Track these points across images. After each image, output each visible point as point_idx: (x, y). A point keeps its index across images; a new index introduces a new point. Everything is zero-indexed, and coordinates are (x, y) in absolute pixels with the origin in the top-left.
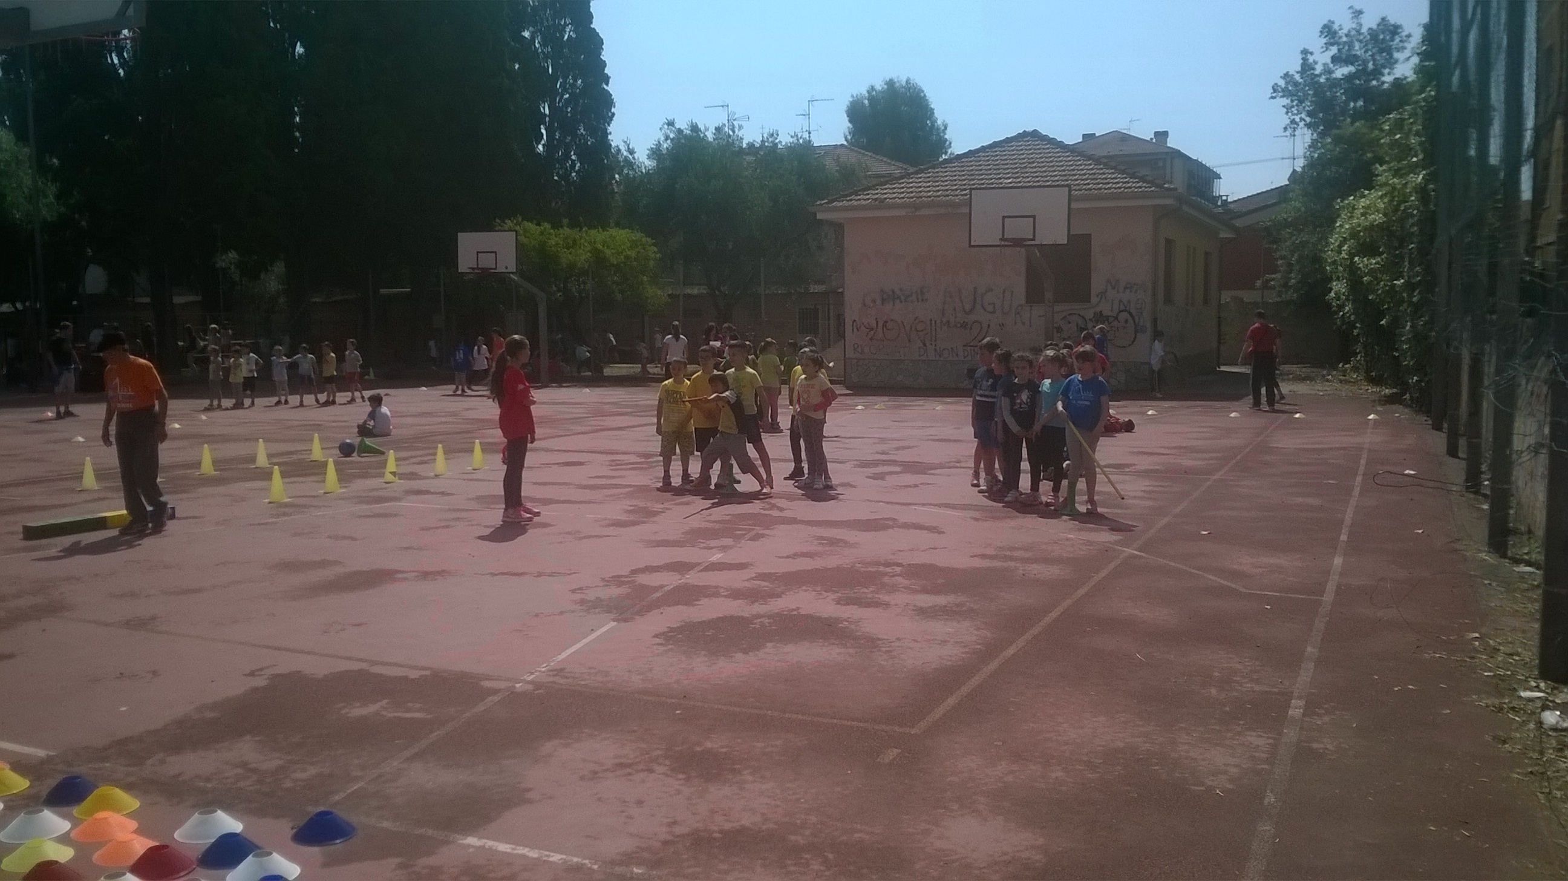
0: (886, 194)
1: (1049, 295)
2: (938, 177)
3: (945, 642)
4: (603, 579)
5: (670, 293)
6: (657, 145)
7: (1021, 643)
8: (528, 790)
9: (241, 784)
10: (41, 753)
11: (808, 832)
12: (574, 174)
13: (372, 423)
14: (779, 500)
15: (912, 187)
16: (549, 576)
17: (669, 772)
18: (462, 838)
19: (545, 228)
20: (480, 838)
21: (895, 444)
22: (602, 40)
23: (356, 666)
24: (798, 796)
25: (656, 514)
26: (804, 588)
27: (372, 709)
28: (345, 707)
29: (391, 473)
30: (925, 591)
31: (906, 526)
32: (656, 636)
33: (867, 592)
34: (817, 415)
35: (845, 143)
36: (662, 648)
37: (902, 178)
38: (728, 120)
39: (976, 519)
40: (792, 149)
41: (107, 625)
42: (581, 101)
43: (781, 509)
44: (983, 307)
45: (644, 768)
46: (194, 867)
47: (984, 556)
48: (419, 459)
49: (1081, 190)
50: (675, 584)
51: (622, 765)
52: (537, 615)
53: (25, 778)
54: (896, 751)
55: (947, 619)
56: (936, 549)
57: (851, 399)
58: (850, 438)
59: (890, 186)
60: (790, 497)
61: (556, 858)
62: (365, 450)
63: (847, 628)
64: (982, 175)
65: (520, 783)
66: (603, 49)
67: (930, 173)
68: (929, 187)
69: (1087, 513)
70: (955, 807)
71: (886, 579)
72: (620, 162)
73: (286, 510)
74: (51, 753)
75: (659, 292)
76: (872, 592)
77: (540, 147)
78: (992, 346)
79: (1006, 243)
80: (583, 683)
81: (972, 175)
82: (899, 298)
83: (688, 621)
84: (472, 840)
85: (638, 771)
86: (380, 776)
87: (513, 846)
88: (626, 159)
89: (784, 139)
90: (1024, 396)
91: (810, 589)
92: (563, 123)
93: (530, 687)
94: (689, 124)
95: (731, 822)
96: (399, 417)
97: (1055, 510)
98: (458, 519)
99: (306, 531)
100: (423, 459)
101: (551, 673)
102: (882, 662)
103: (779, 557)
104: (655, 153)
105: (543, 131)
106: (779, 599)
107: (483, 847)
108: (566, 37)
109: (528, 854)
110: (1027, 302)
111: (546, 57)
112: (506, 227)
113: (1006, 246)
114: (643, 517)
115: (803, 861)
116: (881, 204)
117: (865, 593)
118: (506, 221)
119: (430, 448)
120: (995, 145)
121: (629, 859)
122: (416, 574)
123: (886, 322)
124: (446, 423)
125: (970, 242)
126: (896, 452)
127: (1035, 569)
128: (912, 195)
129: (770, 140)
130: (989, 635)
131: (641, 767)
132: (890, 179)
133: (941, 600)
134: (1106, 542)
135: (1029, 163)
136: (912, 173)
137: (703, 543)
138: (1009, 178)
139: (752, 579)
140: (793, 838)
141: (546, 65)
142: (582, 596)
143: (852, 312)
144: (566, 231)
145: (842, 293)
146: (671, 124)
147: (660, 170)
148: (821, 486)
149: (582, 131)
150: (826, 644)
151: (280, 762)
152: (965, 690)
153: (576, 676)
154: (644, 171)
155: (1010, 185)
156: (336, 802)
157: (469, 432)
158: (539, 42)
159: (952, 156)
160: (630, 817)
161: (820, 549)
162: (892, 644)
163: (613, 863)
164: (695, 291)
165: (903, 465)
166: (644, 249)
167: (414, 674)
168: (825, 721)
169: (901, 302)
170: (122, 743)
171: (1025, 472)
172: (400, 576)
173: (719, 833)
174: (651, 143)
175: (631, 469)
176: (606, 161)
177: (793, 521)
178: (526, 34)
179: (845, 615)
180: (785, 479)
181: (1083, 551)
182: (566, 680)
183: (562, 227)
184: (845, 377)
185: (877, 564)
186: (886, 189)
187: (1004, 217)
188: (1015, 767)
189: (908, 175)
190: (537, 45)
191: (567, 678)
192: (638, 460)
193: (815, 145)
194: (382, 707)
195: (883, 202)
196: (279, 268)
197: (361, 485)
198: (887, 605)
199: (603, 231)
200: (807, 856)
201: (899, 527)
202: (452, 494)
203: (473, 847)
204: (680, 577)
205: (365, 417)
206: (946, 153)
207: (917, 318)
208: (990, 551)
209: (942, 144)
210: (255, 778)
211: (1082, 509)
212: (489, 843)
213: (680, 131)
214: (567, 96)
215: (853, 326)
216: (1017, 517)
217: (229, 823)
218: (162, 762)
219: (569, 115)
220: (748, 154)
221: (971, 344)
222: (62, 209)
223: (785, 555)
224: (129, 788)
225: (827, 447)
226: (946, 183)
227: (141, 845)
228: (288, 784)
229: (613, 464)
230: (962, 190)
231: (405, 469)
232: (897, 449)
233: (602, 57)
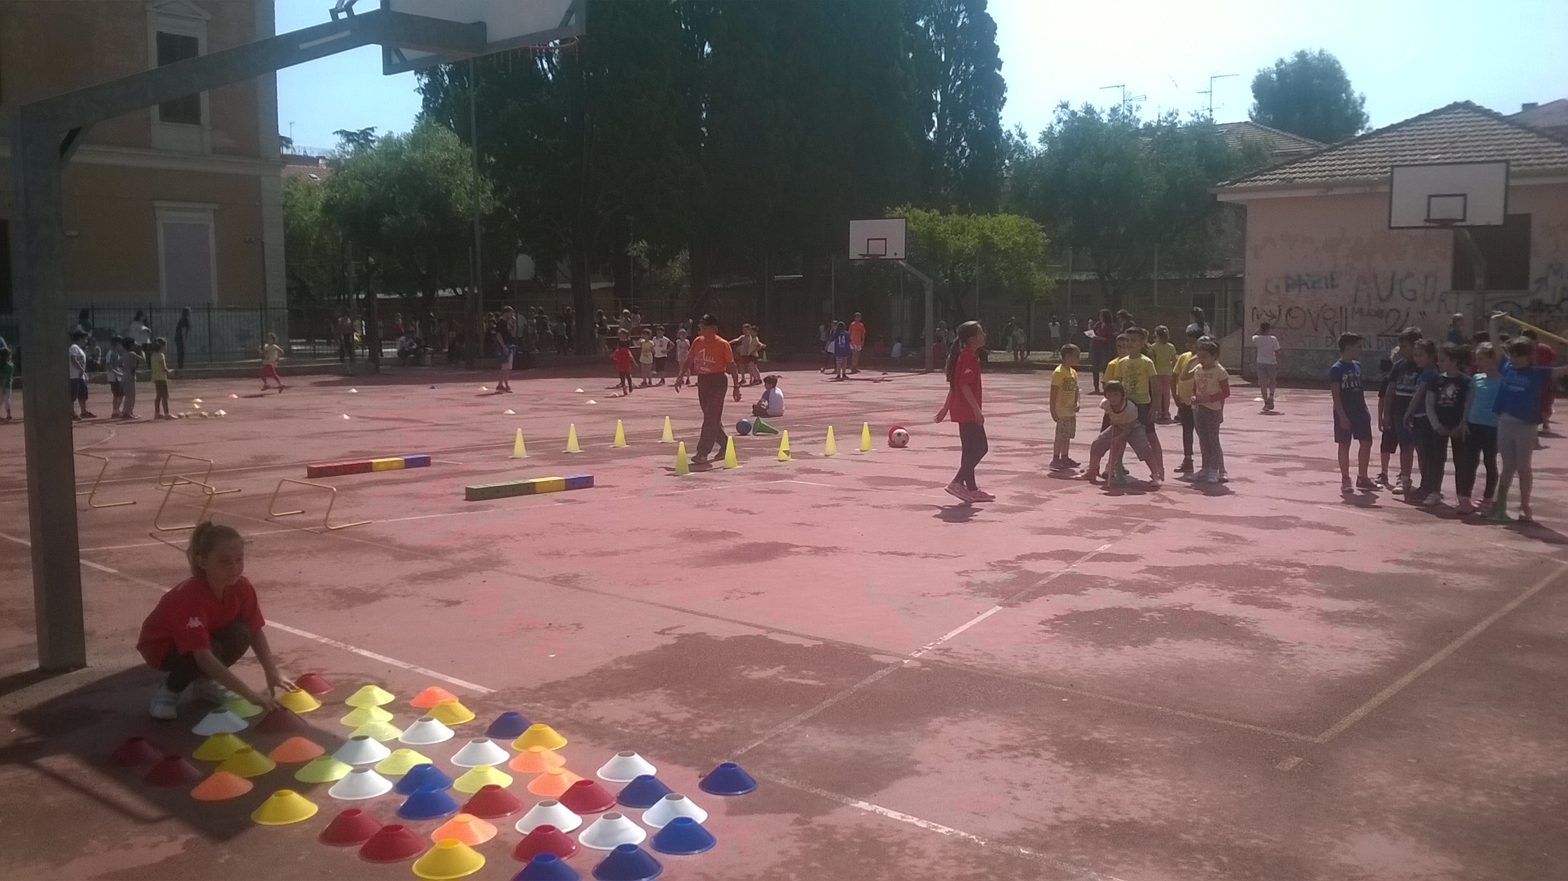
0: (1295, 173)
1: (1479, 281)
2: (1355, 153)
3: (1353, 650)
4: (989, 564)
5: (1058, 278)
6: (1049, 128)
7: (1440, 656)
8: (917, 762)
9: (655, 732)
10: (484, 690)
11: (1200, 833)
12: (963, 161)
13: (766, 403)
14: (1169, 492)
15: (1324, 166)
16: (936, 557)
17: (1055, 759)
18: (854, 801)
19: (934, 215)
20: (871, 804)
21: (1299, 439)
22: (996, 24)
23: (754, 632)
24: (1190, 796)
25: (1041, 501)
26: (1197, 584)
27: (769, 673)
28: (745, 669)
29: (784, 451)
30: (1330, 594)
31: (1310, 525)
32: (1042, 623)
33: (1267, 592)
34: (1214, 406)
35: (1250, 120)
36: (1048, 635)
37: (1313, 155)
38: (1124, 101)
39: (1390, 522)
40: (1192, 128)
41: (537, 580)
42: (973, 87)
43: (1172, 502)
44: (1401, 293)
45: (1031, 752)
46: (615, 802)
47: (1398, 562)
48: (810, 439)
49: (1520, 165)
50: (1062, 572)
51: (1007, 748)
52: (924, 595)
53: (472, 711)
54: (1297, 759)
55: (1355, 626)
56: (1344, 551)
57: (1248, 391)
58: (1247, 431)
59: (1300, 165)
60: (1180, 490)
61: (944, 830)
62: (761, 429)
63: (1243, 628)
64: (1405, 150)
65: (909, 755)
66: (996, 34)
67: (1345, 150)
68: (1344, 165)
69: (1519, 521)
70: (1362, 822)
71: (1287, 580)
72: (1011, 146)
73: (689, 483)
74: (493, 691)
75: (1046, 278)
76: (1272, 593)
77: (931, 135)
78: (1413, 337)
79: (1432, 225)
80: (969, 664)
81: (1394, 151)
82: (1306, 284)
83: (1075, 610)
84: (863, 805)
85: (1024, 755)
86: (778, 736)
87: (903, 815)
88: (1017, 143)
89: (1185, 119)
90: (1450, 391)
91: (1204, 585)
92: (954, 110)
93: (918, 664)
94: (1084, 106)
95: (1119, 814)
96: (792, 398)
97: (1482, 516)
98: (847, 498)
99: (707, 504)
100: (814, 439)
101: (937, 652)
102: (1282, 666)
103: (1171, 551)
104: (1047, 137)
105: (935, 119)
106: (1171, 594)
107: (874, 812)
108: (959, 24)
109: (916, 823)
110: (1453, 289)
111: (940, 44)
112: (896, 214)
113: (1433, 227)
114: (1029, 504)
115: (1195, 861)
116: (1289, 184)
117: (1264, 593)
118: (896, 209)
119: (820, 429)
120: (1421, 118)
121: (1015, 839)
122: (809, 549)
123: (1290, 309)
124: (834, 405)
125: (1390, 221)
126: (1299, 447)
127: (1459, 579)
128: (1324, 174)
129: (1170, 119)
130: (1403, 645)
131: (1028, 750)
132: (1299, 157)
133: (1349, 605)
134: (1541, 553)
135: (1461, 137)
136: (1325, 151)
137: (1090, 532)
138: (1437, 154)
139: (1142, 571)
140: (1184, 836)
141: (939, 52)
142: (968, 579)
143: (1252, 297)
144: (955, 217)
145: (1241, 278)
146: (1065, 106)
147: (1049, 154)
148: (1216, 480)
149: (973, 117)
150: (1221, 643)
151: (689, 715)
152: (1374, 702)
153: (962, 656)
154: (1035, 155)
155: (1438, 161)
156: (738, 755)
157: (856, 415)
158: (933, 30)
159: (1370, 131)
160: (1015, 798)
161: (1215, 544)
162: (1294, 648)
163: (999, 841)
164: (1084, 277)
165: (1305, 461)
166: (1033, 234)
167: (808, 644)
168: (1220, 721)
169: (1308, 288)
170: (551, 686)
171: (1449, 474)
172: (792, 550)
173: (1107, 824)
174: (1044, 127)
175: (1017, 455)
176: (996, 147)
177: (1185, 515)
178: (921, 23)
179: (1242, 615)
180: (1176, 471)
181: (1514, 561)
182: (952, 660)
183: (951, 214)
184: (1242, 366)
185: (1277, 563)
186: (1295, 168)
187: (1430, 197)
188: (1429, 787)
189: (1320, 153)
190: (931, 34)
191: (953, 657)
192: (1023, 446)
193: (1217, 123)
194: (779, 672)
195: (1291, 182)
196: (684, 256)
197: (757, 462)
198: (1288, 607)
199: (992, 217)
200: (1199, 856)
201: (1301, 526)
202: (842, 474)
203: (864, 811)
204: (1066, 565)
205: (760, 398)
206: (1362, 128)
207: (1326, 305)
208: (1406, 557)
209: (1358, 118)
210: (666, 727)
211: (1514, 516)
212: (880, 809)
213: (1073, 113)
214: (960, 82)
215: (1253, 313)
216: (1437, 522)
217: (644, 767)
218: (586, 706)
219: (961, 101)
220: (1144, 135)
221: (1388, 334)
222: (498, 204)
223: (1177, 549)
224: (557, 727)
225: (1224, 441)
226: (1364, 161)
227: (569, 779)
228: (695, 736)
229: (998, 450)
230: (1382, 168)
231: (798, 449)
232: (1301, 444)
233: (995, 42)
